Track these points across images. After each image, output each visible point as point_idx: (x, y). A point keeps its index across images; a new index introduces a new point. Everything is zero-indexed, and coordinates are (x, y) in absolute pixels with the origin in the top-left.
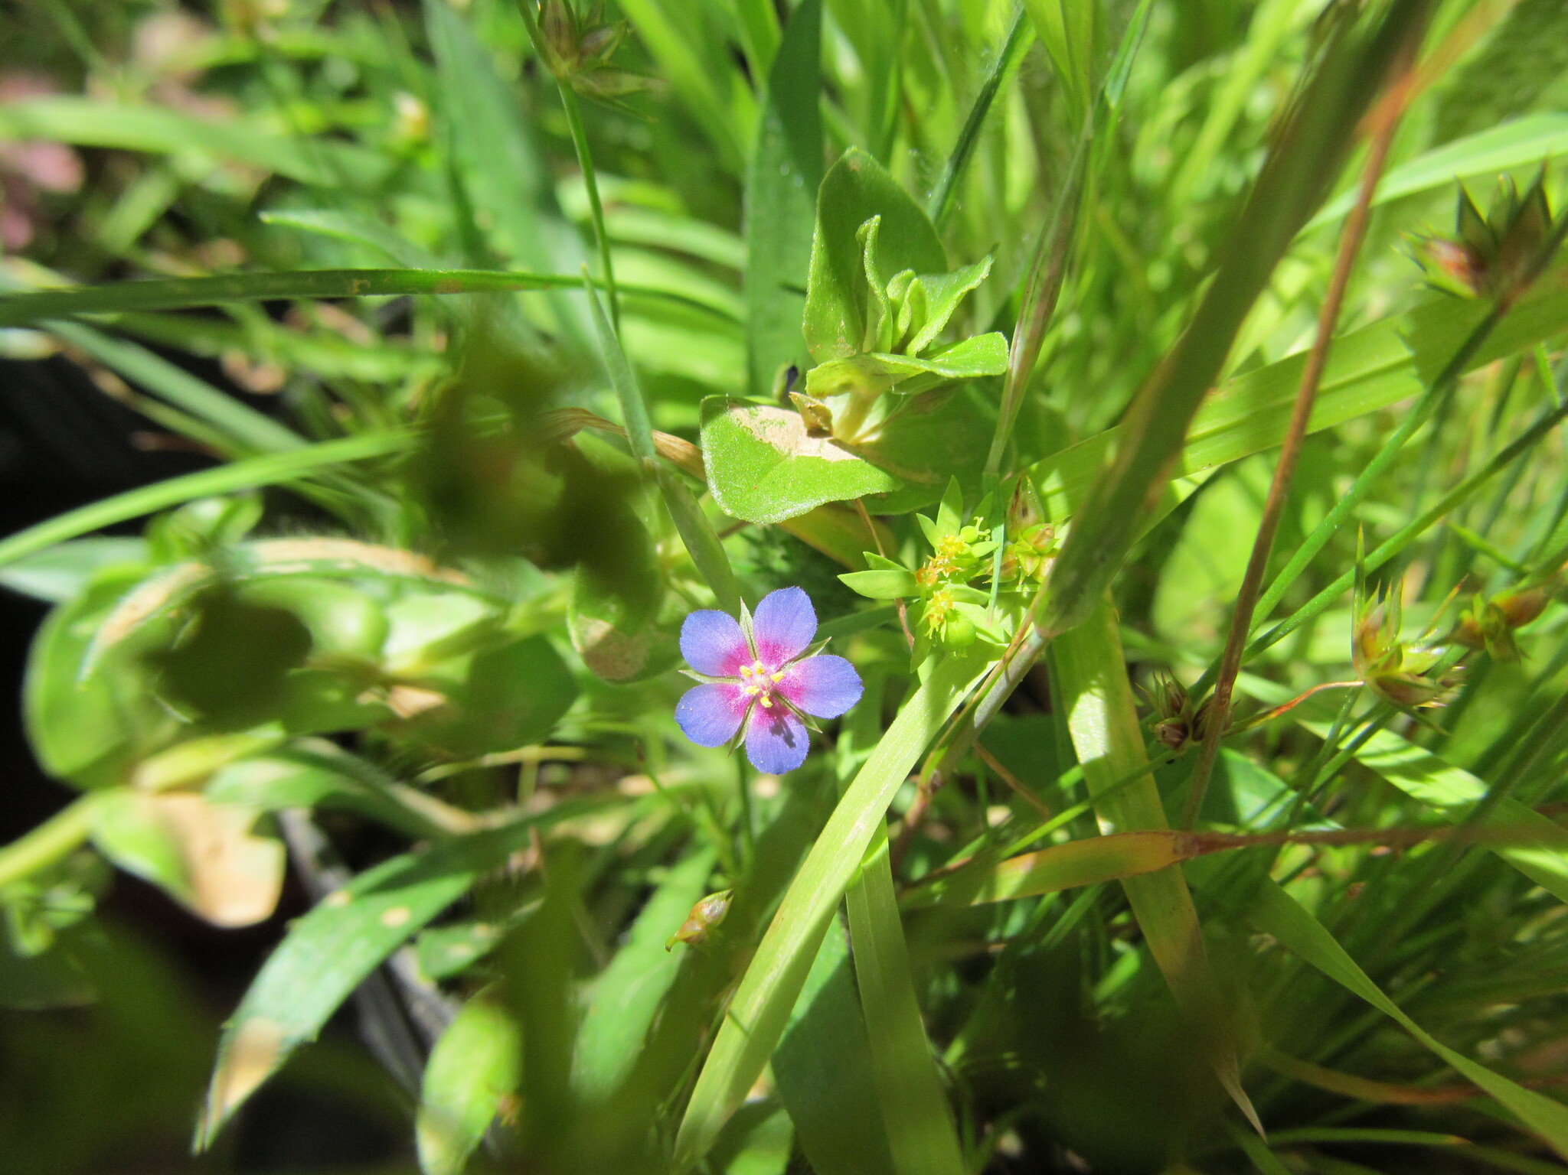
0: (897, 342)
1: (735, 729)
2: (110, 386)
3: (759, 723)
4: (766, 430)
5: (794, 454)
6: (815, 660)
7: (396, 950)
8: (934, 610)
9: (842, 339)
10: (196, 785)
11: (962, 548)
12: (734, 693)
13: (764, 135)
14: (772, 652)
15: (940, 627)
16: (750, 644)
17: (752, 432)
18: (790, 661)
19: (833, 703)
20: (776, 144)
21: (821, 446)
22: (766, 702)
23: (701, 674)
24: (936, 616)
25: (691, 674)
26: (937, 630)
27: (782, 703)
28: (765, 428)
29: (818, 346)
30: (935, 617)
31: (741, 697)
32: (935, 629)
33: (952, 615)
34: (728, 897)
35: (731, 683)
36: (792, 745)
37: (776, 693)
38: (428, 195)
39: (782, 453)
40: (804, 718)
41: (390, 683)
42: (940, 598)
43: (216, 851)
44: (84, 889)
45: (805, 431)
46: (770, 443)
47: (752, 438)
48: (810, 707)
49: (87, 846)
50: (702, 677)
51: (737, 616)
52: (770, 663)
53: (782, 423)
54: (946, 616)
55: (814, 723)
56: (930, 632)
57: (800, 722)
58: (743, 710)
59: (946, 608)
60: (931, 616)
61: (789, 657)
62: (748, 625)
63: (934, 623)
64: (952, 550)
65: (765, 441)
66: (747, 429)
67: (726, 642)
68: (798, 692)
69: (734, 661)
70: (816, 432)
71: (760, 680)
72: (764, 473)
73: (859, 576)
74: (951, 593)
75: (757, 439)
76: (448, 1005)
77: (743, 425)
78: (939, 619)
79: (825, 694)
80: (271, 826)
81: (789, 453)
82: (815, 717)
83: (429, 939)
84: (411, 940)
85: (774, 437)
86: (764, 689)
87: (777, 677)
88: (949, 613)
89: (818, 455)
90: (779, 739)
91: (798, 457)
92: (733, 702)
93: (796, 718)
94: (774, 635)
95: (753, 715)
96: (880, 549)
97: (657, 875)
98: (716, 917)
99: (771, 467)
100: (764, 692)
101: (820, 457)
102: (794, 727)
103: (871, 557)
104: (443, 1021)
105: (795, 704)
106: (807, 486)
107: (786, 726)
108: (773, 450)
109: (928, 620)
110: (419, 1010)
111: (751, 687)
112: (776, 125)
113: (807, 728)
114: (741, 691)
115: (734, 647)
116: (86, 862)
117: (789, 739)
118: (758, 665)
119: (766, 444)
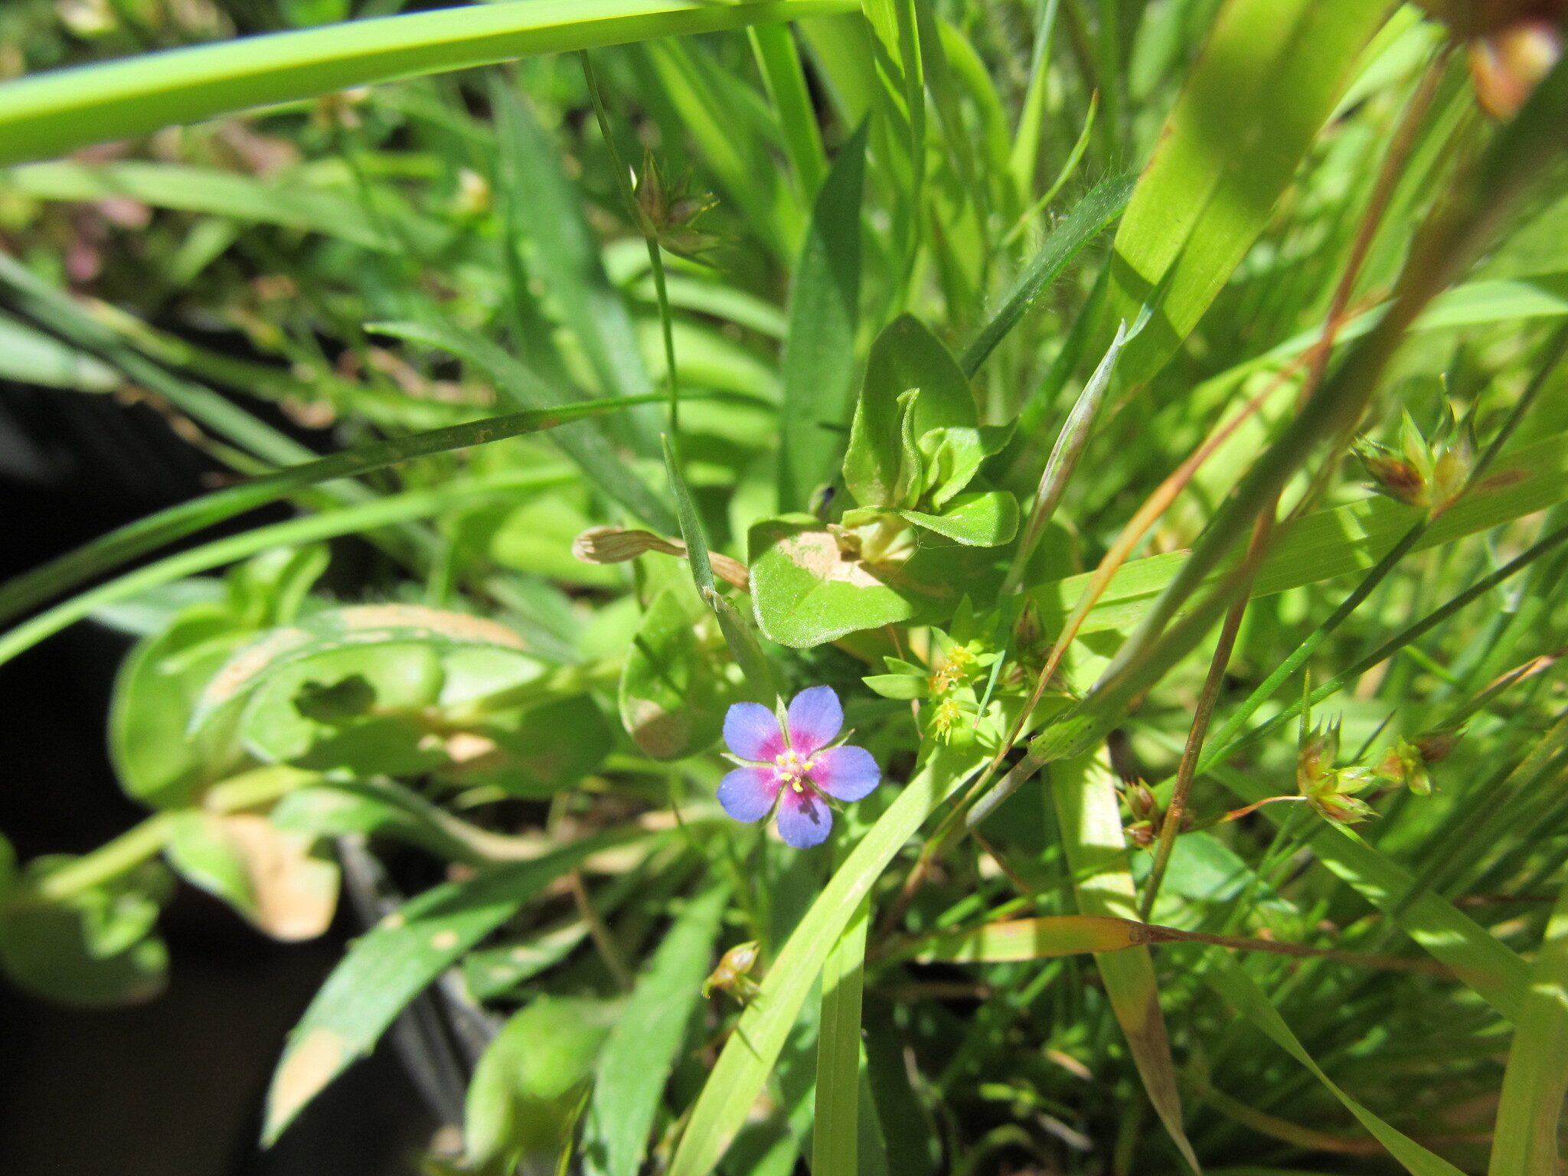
0: (925, 491)
1: (769, 808)
2: (186, 430)
3: (790, 801)
4: (805, 556)
5: (827, 579)
6: (840, 750)
7: (443, 971)
8: (943, 715)
9: (877, 480)
10: (264, 808)
11: (969, 658)
12: (768, 775)
13: (808, 251)
14: (803, 741)
15: (946, 730)
16: (783, 732)
17: (792, 559)
18: (818, 750)
19: (854, 788)
20: (818, 261)
21: (852, 570)
22: (798, 788)
23: (741, 758)
24: (943, 721)
25: (732, 757)
26: (943, 735)
27: (809, 785)
28: (803, 554)
29: (856, 485)
30: (942, 723)
31: (774, 780)
32: (941, 733)
33: (958, 722)
34: (754, 948)
35: (766, 766)
36: (816, 822)
37: (806, 778)
38: (486, 263)
39: (817, 576)
40: (827, 799)
41: (448, 731)
42: (949, 707)
43: (277, 869)
44: (151, 897)
45: (838, 554)
46: (807, 569)
47: (792, 565)
48: (834, 790)
49: (159, 857)
50: (742, 760)
51: (773, 707)
52: (801, 751)
53: (818, 549)
54: (951, 722)
55: (836, 804)
56: (937, 734)
57: (824, 802)
58: (775, 791)
59: (952, 716)
60: (939, 721)
61: (818, 746)
62: (783, 716)
63: (941, 728)
64: (960, 659)
65: (804, 567)
66: (789, 556)
67: (764, 732)
68: (824, 777)
69: (771, 749)
70: (848, 556)
71: (791, 766)
72: (801, 598)
73: (880, 679)
74: (958, 704)
75: (797, 566)
76: (491, 1023)
77: (785, 552)
78: (945, 724)
79: (849, 779)
80: (328, 849)
81: (824, 577)
82: (836, 799)
83: (474, 962)
84: (458, 962)
85: (812, 563)
86: (796, 776)
87: (808, 766)
88: (954, 720)
89: (848, 580)
90: (806, 817)
91: (831, 581)
92: (768, 784)
93: (822, 799)
94: (805, 726)
95: (784, 795)
96: (901, 655)
97: (676, 907)
98: (744, 966)
99: (806, 592)
100: (796, 779)
101: (850, 583)
102: (819, 806)
103: (890, 661)
104: (485, 1038)
105: (821, 788)
106: (838, 614)
107: (813, 807)
108: (808, 573)
109: (936, 724)
110: (462, 1025)
111: (785, 774)
112: (819, 245)
113: (831, 809)
114: (775, 774)
115: (770, 737)
116: (154, 872)
117: (815, 817)
118: (791, 754)
119: (803, 570)
